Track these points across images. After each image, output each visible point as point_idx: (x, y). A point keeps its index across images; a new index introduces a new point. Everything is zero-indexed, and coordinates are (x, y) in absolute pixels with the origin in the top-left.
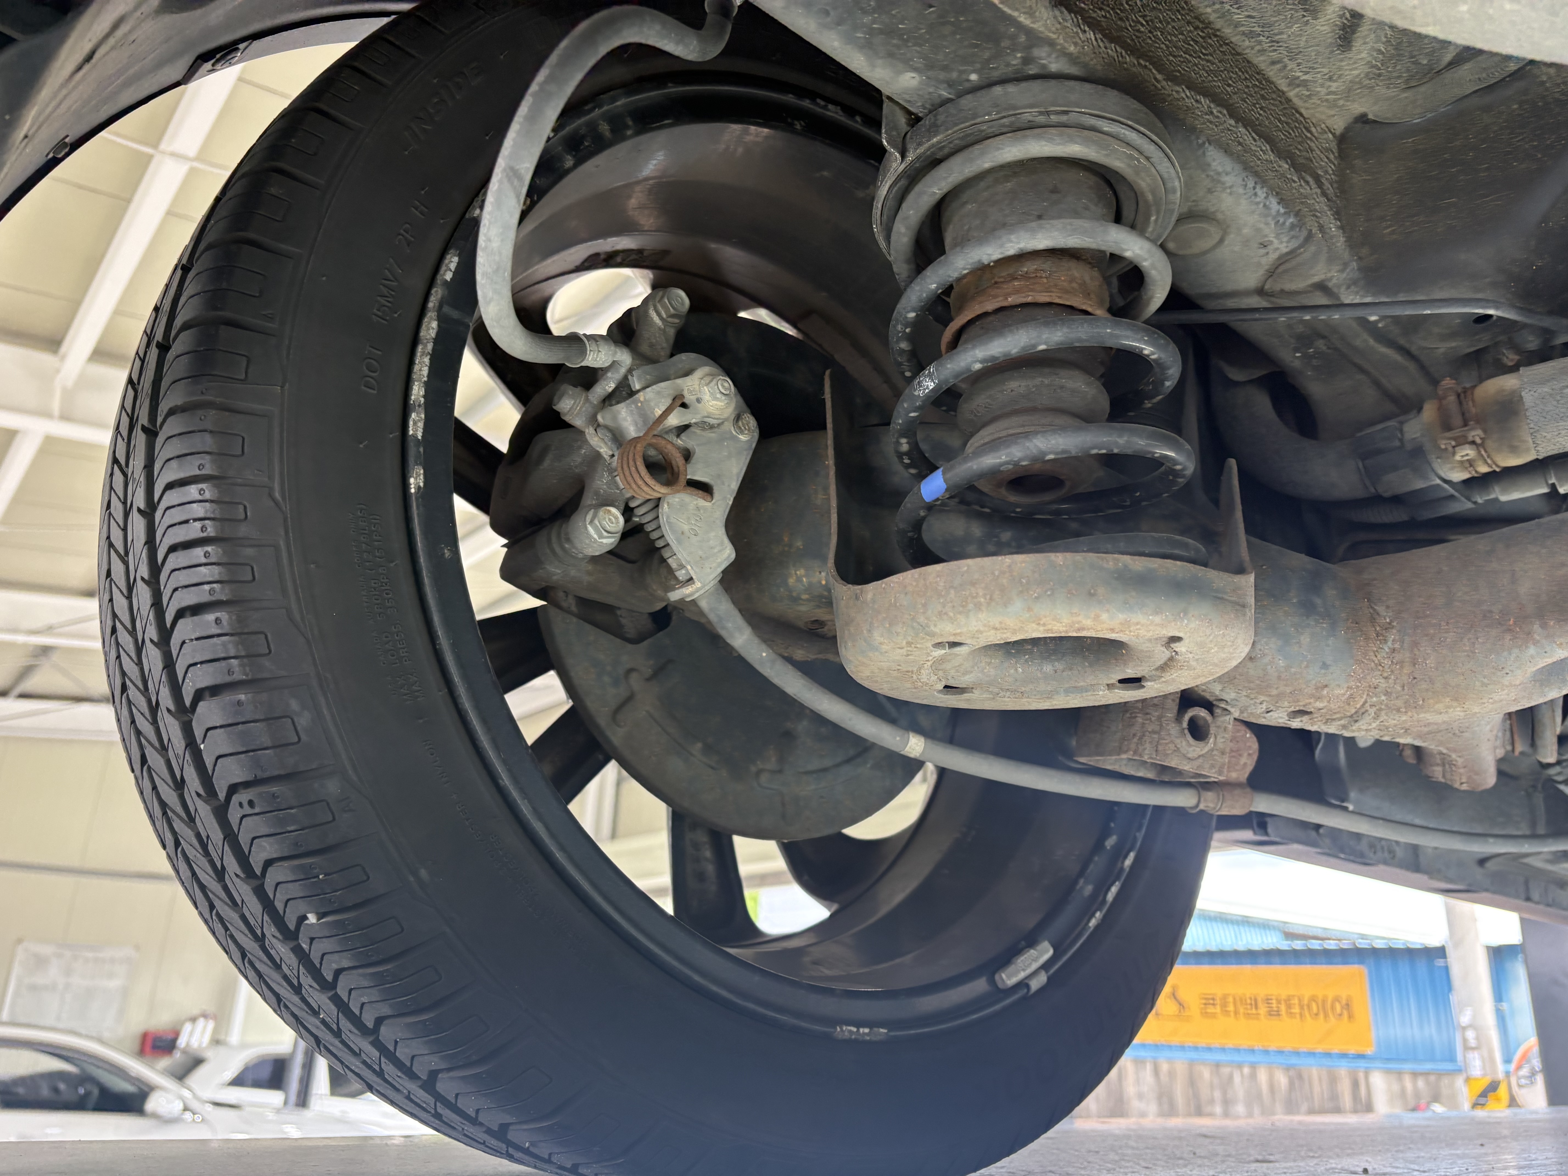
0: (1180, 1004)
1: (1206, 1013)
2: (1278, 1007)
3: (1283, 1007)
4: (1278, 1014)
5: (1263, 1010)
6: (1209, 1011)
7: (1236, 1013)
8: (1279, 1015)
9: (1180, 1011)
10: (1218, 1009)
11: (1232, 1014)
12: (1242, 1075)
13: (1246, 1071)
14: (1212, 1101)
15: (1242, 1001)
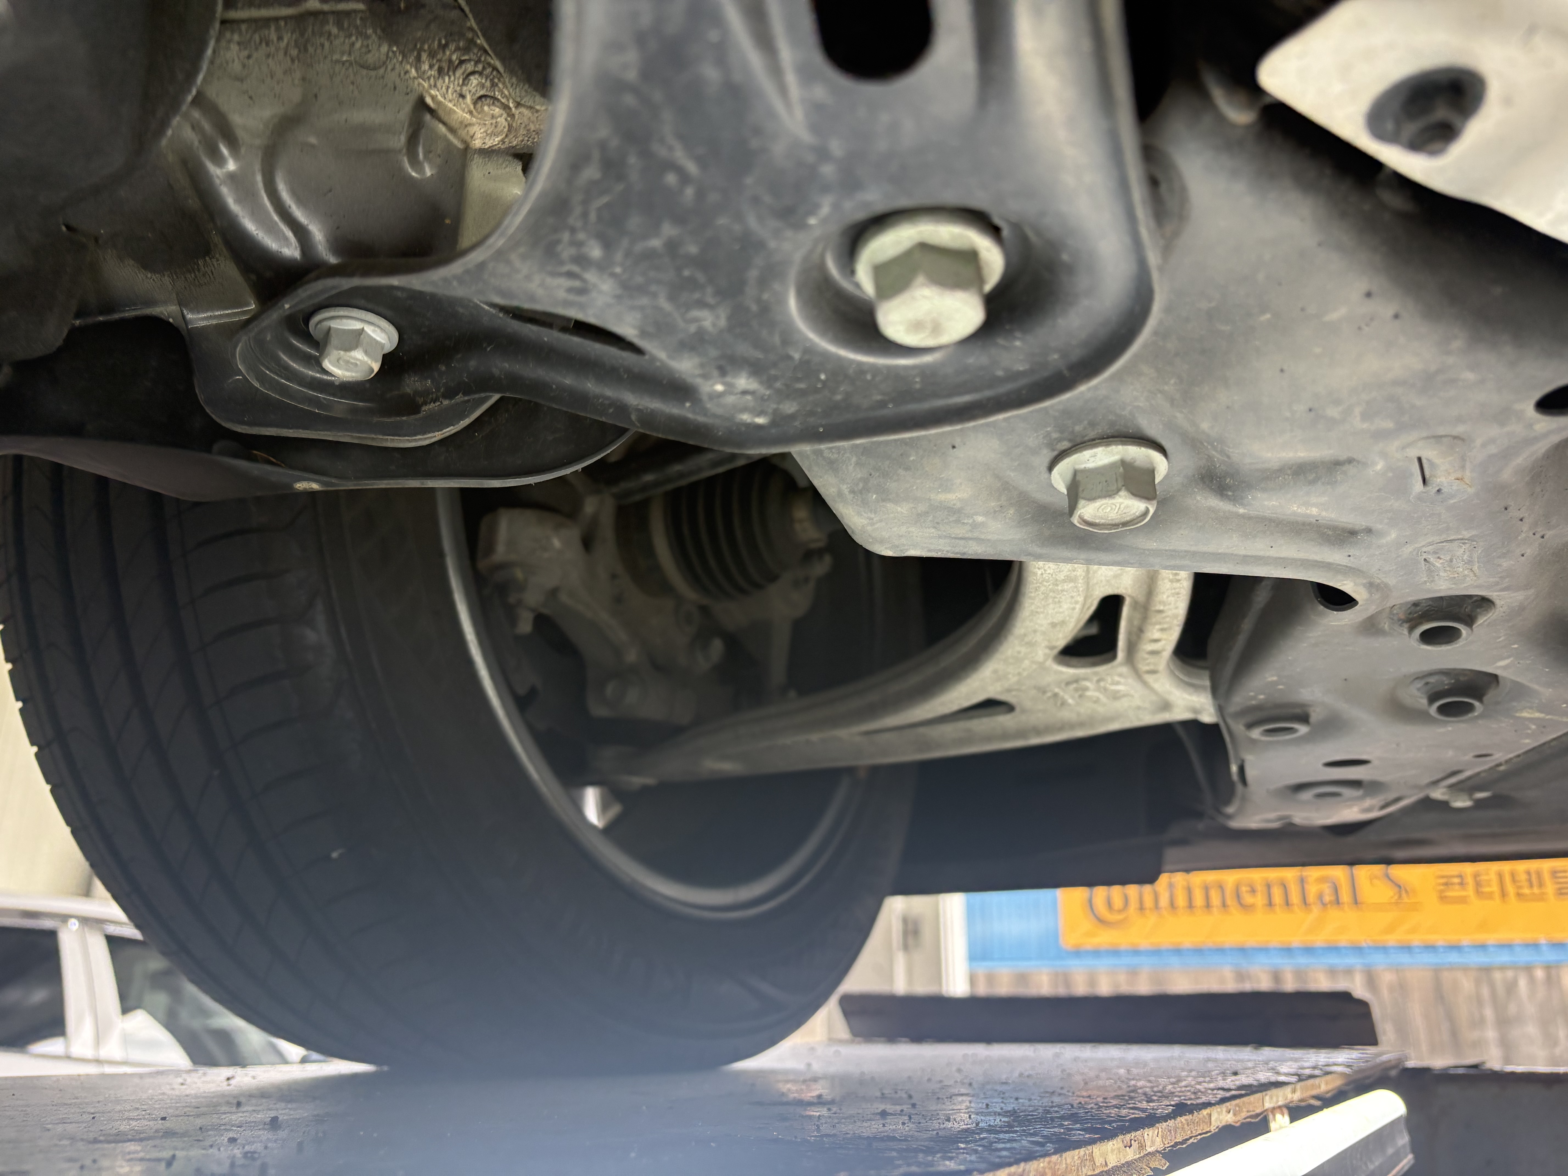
0: (1399, 887)
1: (1446, 897)
5: (1551, 887)
6: (1450, 894)
7: (1504, 894)
9: (1400, 897)
10: (1470, 891)
11: (1497, 895)
12: (1532, 980)
13: (1539, 974)
14: (1479, 1023)
15: (1512, 874)
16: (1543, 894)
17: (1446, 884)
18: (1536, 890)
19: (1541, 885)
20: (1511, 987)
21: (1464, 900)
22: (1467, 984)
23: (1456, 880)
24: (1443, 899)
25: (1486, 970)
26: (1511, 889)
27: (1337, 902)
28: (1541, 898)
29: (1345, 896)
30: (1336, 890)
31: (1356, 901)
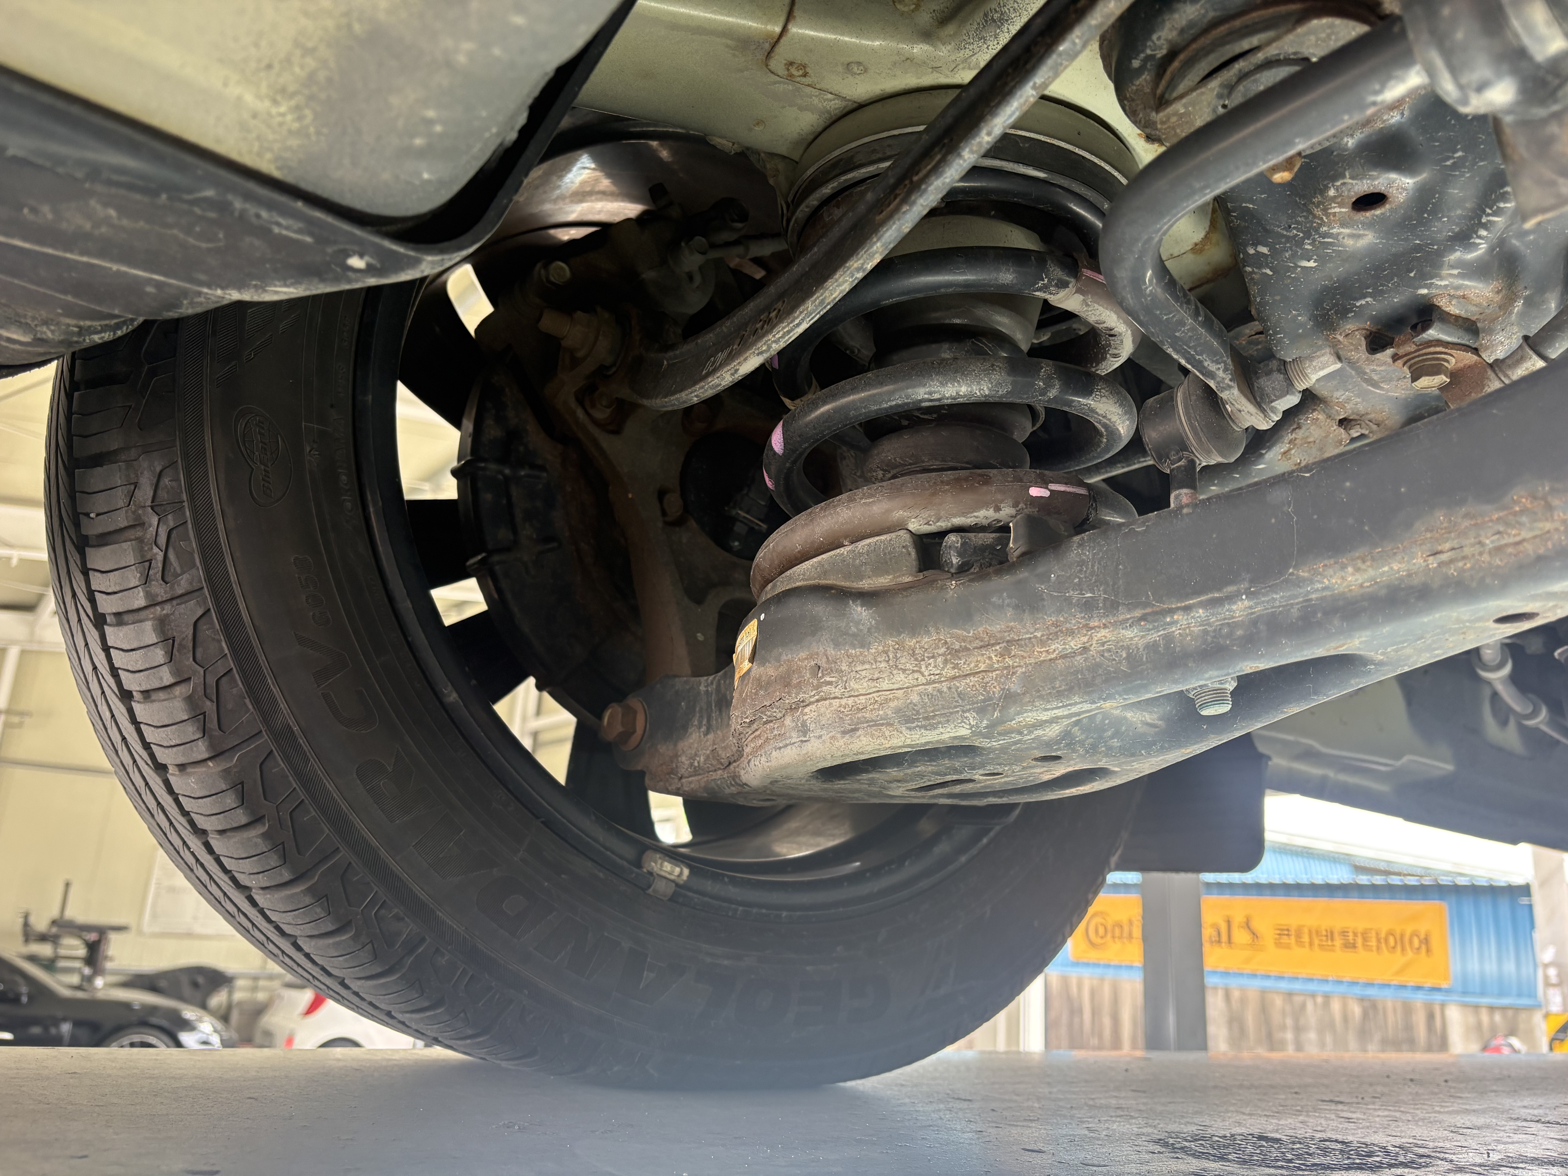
0: (1254, 934)
1: (1280, 943)
2: (1354, 940)
3: (1359, 941)
5: (1338, 942)
6: (1282, 941)
7: (1311, 944)
8: (1355, 947)
9: (1253, 941)
10: (1293, 940)
11: (1307, 945)
12: (1315, 1003)
13: (1319, 1000)
14: (1283, 1028)
15: (1317, 932)
16: (1333, 945)
17: (1279, 934)
18: (1330, 943)
19: (1332, 940)
20: (1303, 1006)
21: (1288, 947)
22: (1278, 1001)
23: (1286, 932)
24: (1278, 944)
25: (1290, 995)
26: (1316, 942)
27: (1219, 942)
28: (1332, 948)
29: (1224, 938)
30: (1219, 934)
31: (1230, 941)
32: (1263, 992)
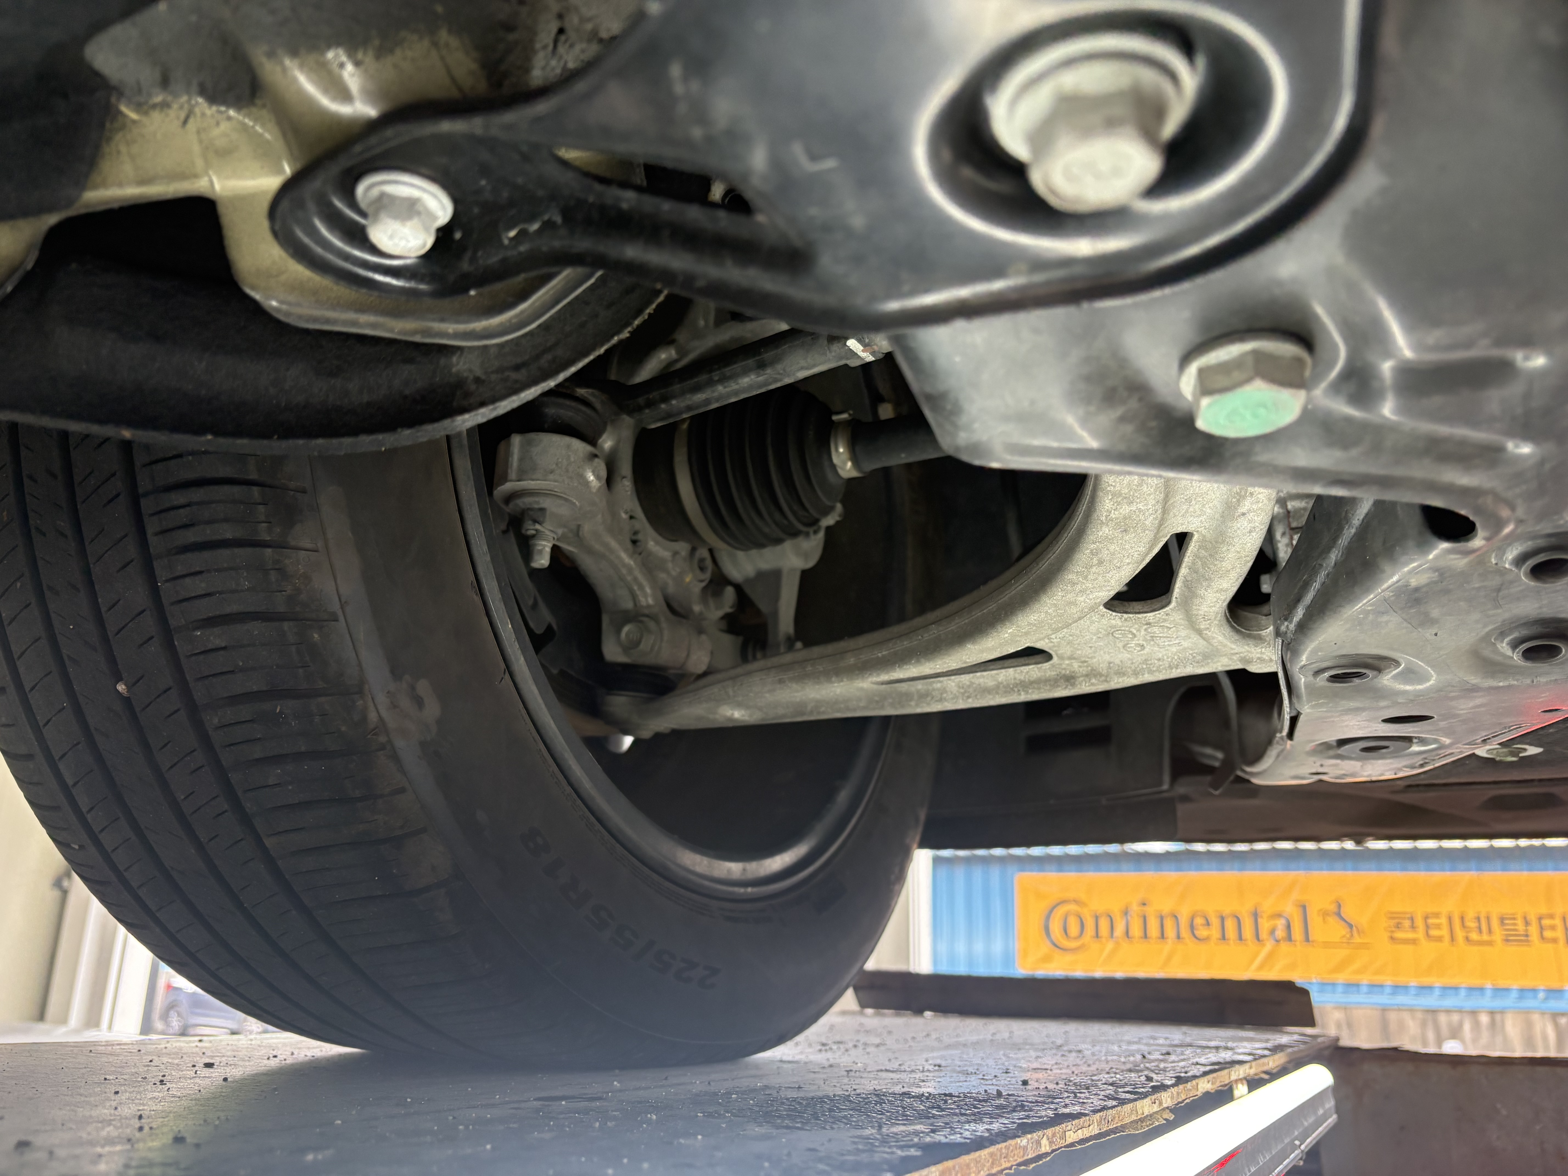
0: (1351, 926)
1: (1396, 938)
2: (1527, 930)
3: (1534, 930)
4: (1525, 939)
5: (1498, 934)
6: (1399, 935)
7: (1453, 939)
8: (1528, 941)
10: (1420, 934)
11: (1447, 938)
12: (1476, 1025)
13: (1484, 1019)
15: (1462, 919)
16: (1491, 939)
17: (1397, 925)
18: (1485, 936)
19: (1490, 931)
21: (1414, 942)
22: (1412, 1025)
24: (1394, 940)
26: (1460, 934)
27: (1289, 938)
28: (1490, 943)
29: (1298, 933)
30: (1288, 927)
31: (1307, 940)
32: (1384, 1010)
